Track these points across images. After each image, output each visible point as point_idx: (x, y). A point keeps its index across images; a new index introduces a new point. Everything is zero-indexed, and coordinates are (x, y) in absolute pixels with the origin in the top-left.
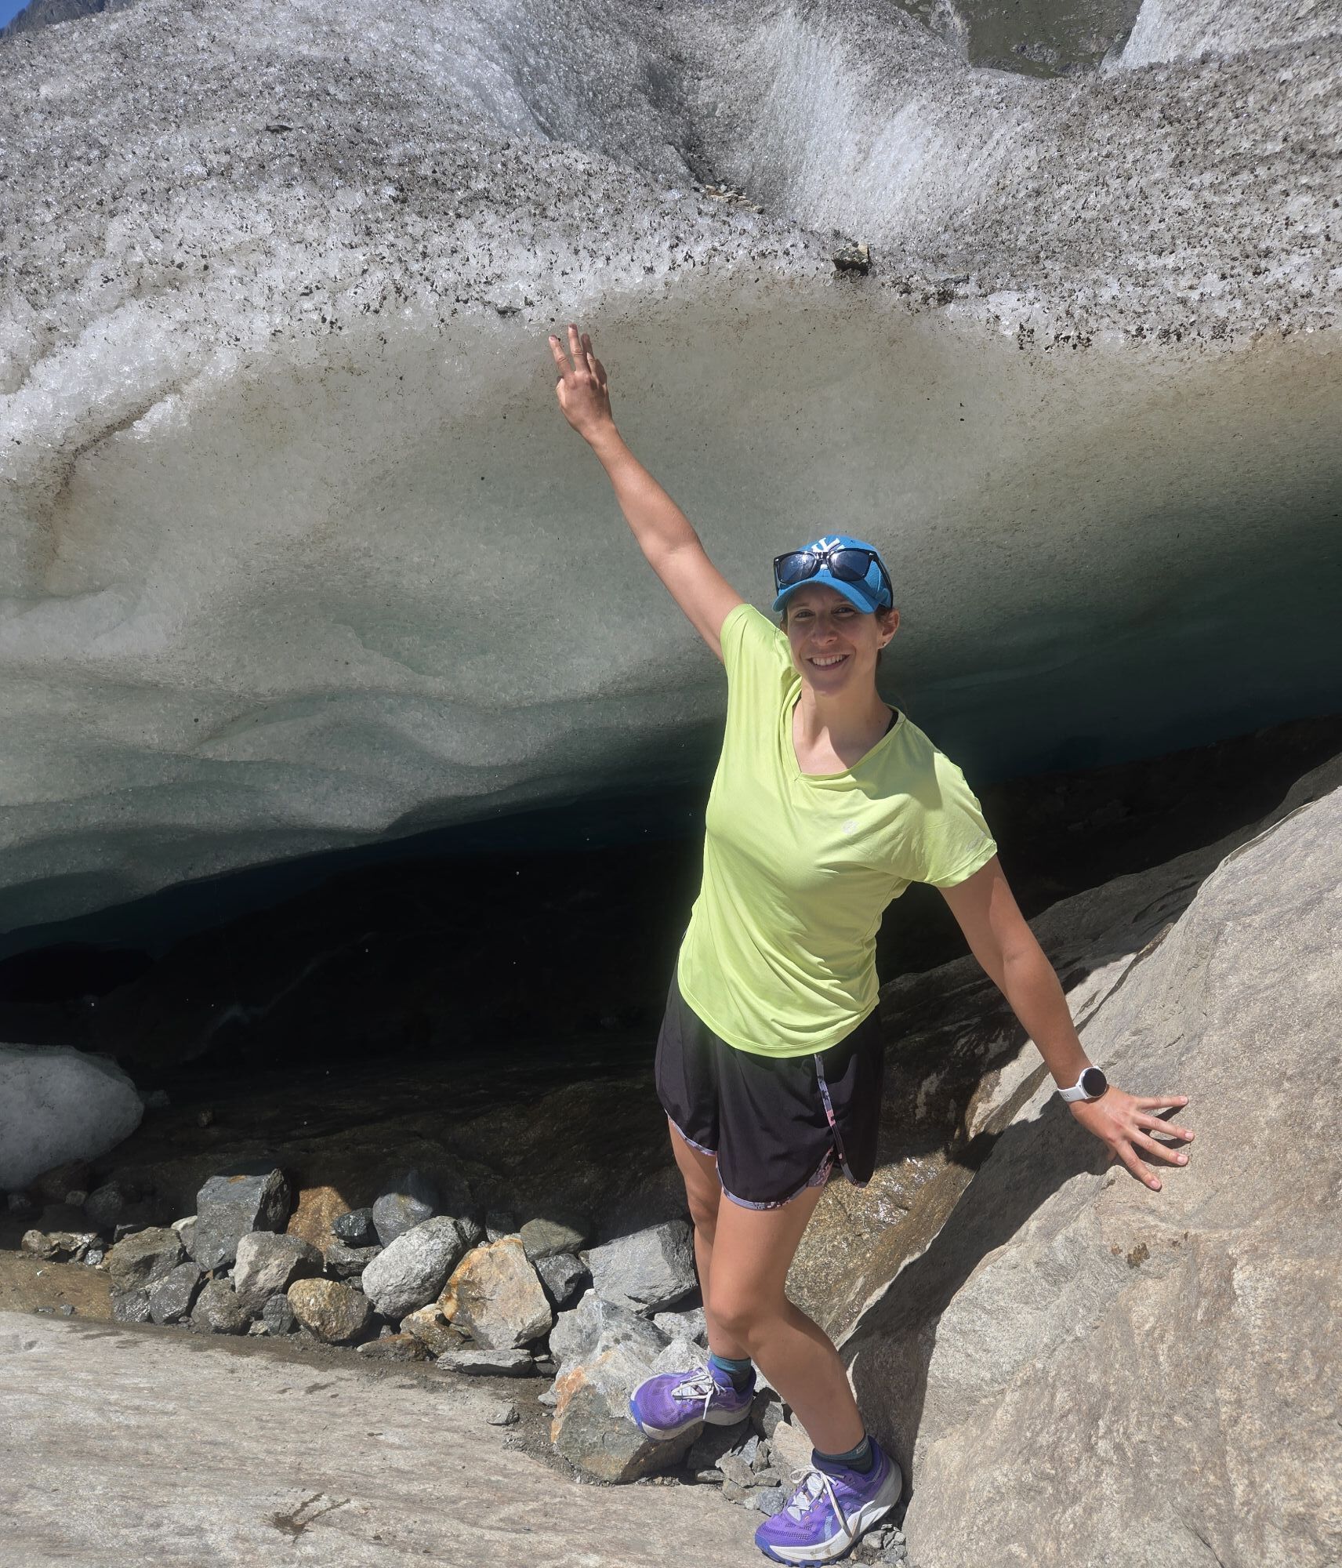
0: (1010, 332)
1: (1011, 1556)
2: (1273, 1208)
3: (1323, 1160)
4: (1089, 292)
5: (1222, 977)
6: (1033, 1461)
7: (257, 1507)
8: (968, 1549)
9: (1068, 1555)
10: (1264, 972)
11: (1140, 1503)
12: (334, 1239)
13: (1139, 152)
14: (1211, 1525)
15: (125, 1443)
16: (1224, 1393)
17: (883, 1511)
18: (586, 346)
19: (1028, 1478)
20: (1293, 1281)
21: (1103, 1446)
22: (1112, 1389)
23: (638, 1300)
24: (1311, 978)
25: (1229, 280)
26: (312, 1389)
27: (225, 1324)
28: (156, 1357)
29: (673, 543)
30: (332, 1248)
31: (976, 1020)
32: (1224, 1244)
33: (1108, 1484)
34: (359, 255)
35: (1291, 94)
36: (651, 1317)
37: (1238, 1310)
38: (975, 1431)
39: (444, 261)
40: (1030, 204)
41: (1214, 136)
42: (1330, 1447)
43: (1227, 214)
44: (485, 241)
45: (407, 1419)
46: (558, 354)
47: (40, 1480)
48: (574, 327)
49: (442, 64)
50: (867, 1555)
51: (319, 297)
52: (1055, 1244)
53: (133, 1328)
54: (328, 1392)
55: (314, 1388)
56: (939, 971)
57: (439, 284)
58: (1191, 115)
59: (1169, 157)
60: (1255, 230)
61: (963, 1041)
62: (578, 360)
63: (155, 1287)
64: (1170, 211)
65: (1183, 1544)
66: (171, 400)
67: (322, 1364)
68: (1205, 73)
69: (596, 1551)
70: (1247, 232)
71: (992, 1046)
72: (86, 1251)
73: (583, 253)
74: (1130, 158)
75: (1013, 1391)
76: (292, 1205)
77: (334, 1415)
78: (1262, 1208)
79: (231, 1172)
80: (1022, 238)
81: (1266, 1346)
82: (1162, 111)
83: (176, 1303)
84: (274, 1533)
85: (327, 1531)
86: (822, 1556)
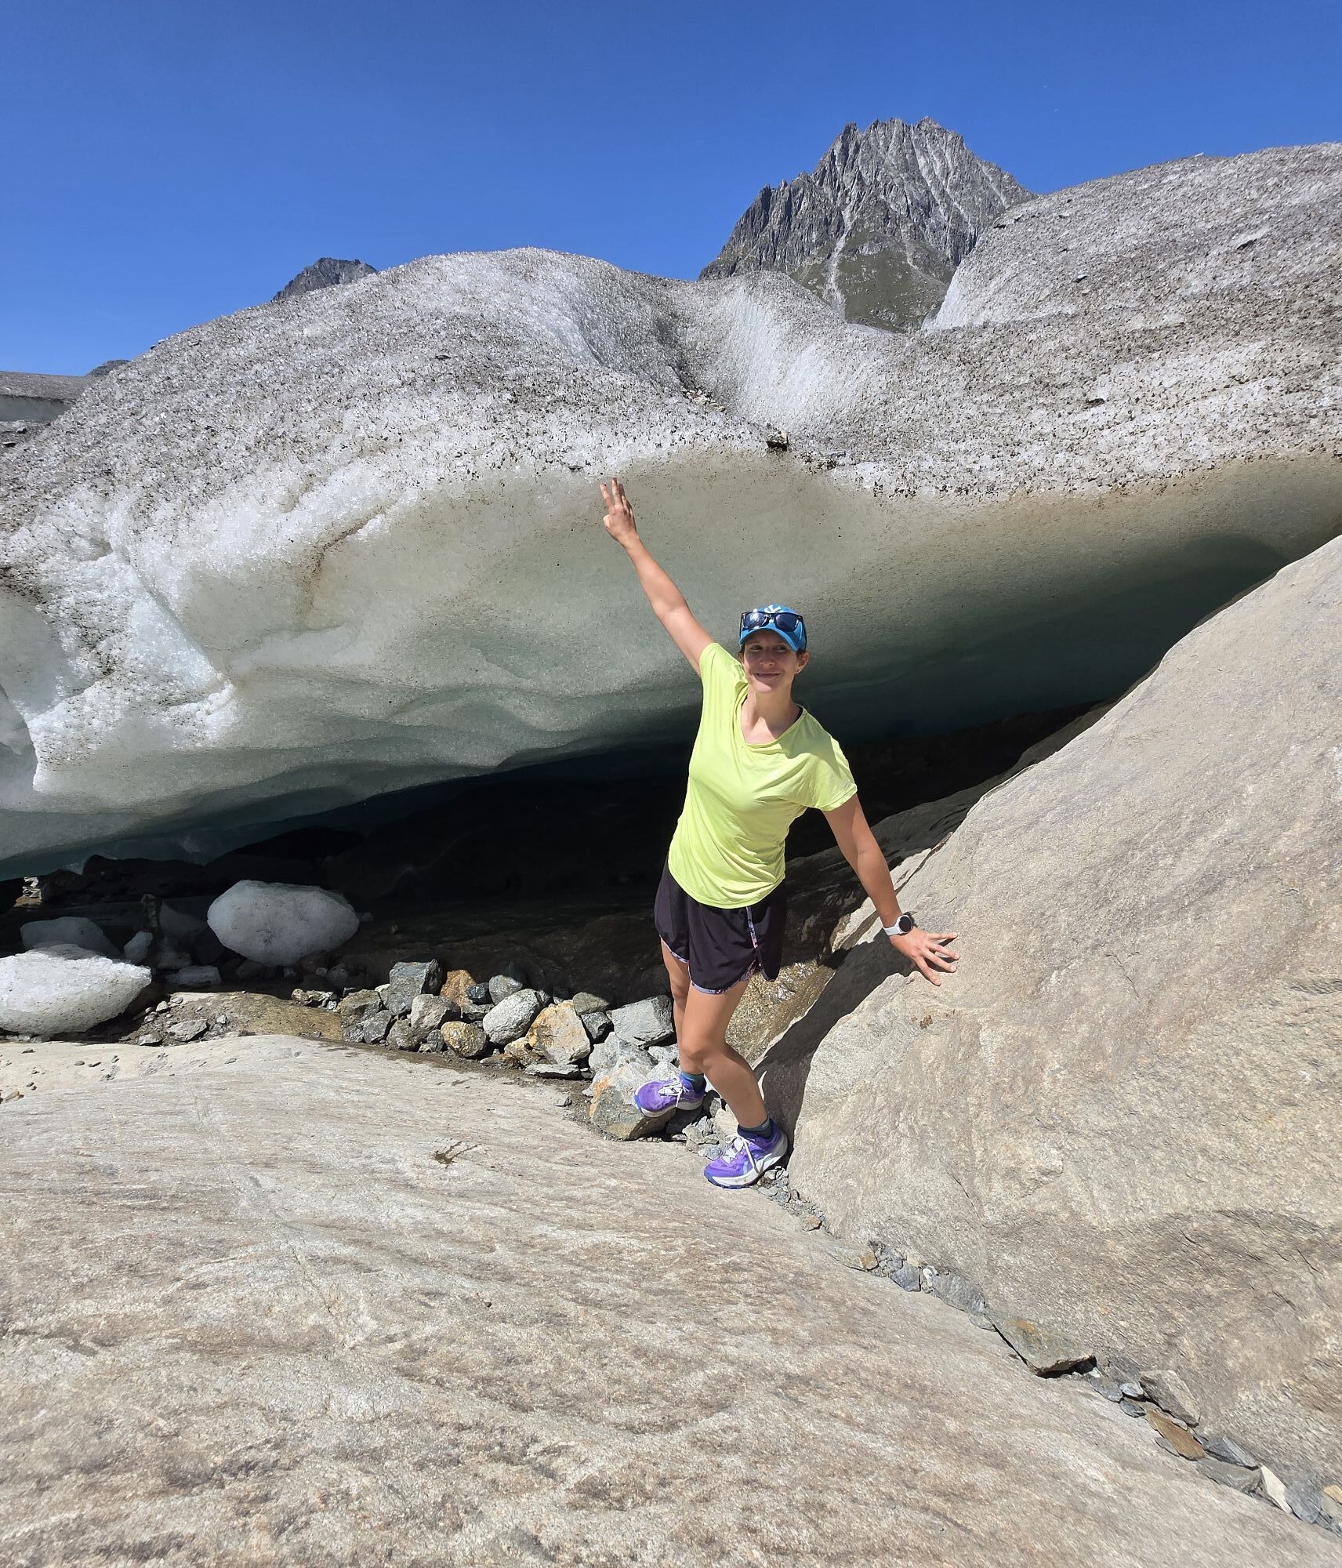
0: (869, 487)
1: (848, 1186)
2: (1004, 997)
3: (1034, 970)
4: (915, 464)
5: (980, 865)
6: (862, 1134)
7: (426, 1148)
9: (880, 1186)
10: (1004, 862)
11: (922, 1159)
12: (467, 1000)
14: (961, 1172)
15: (352, 1111)
16: (971, 1100)
17: (776, 1159)
18: (621, 491)
19: (859, 1143)
20: (1013, 1038)
21: (902, 1127)
22: (908, 1096)
23: (640, 1039)
24: (1030, 867)
25: (997, 459)
26: (454, 1084)
27: (406, 1045)
28: (368, 1063)
29: (672, 606)
30: (466, 1004)
31: (838, 885)
32: (975, 1017)
33: (904, 1147)
35: (1035, 349)
36: (647, 1049)
37: (982, 1054)
38: (829, 1117)
39: (539, 438)
40: (882, 409)
41: (990, 372)
42: (1031, 1131)
43: (996, 419)
44: (563, 427)
45: (509, 1102)
46: (605, 495)
47: (304, 1131)
48: (615, 480)
49: (538, 318)
50: (767, 1183)
51: (466, 458)
53: (354, 1045)
54: (464, 1085)
55: (457, 1082)
57: (536, 451)
58: (976, 359)
60: (1012, 429)
61: (830, 897)
62: (617, 499)
63: (366, 1023)
65: (946, 1182)
66: (379, 517)
67: (460, 1069)
68: (985, 334)
69: (615, 1178)
70: (1007, 430)
71: (847, 900)
72: (327, 1002)
75: (853, 1095)
77: (468, 1098)
78: (997, 997)
80: (876, 429)
81: (997, 1074)
82: (959, 356)
83: (379, 1033)
84: (435, 1163)
85: (465, 1163)
86: (742, 1183)
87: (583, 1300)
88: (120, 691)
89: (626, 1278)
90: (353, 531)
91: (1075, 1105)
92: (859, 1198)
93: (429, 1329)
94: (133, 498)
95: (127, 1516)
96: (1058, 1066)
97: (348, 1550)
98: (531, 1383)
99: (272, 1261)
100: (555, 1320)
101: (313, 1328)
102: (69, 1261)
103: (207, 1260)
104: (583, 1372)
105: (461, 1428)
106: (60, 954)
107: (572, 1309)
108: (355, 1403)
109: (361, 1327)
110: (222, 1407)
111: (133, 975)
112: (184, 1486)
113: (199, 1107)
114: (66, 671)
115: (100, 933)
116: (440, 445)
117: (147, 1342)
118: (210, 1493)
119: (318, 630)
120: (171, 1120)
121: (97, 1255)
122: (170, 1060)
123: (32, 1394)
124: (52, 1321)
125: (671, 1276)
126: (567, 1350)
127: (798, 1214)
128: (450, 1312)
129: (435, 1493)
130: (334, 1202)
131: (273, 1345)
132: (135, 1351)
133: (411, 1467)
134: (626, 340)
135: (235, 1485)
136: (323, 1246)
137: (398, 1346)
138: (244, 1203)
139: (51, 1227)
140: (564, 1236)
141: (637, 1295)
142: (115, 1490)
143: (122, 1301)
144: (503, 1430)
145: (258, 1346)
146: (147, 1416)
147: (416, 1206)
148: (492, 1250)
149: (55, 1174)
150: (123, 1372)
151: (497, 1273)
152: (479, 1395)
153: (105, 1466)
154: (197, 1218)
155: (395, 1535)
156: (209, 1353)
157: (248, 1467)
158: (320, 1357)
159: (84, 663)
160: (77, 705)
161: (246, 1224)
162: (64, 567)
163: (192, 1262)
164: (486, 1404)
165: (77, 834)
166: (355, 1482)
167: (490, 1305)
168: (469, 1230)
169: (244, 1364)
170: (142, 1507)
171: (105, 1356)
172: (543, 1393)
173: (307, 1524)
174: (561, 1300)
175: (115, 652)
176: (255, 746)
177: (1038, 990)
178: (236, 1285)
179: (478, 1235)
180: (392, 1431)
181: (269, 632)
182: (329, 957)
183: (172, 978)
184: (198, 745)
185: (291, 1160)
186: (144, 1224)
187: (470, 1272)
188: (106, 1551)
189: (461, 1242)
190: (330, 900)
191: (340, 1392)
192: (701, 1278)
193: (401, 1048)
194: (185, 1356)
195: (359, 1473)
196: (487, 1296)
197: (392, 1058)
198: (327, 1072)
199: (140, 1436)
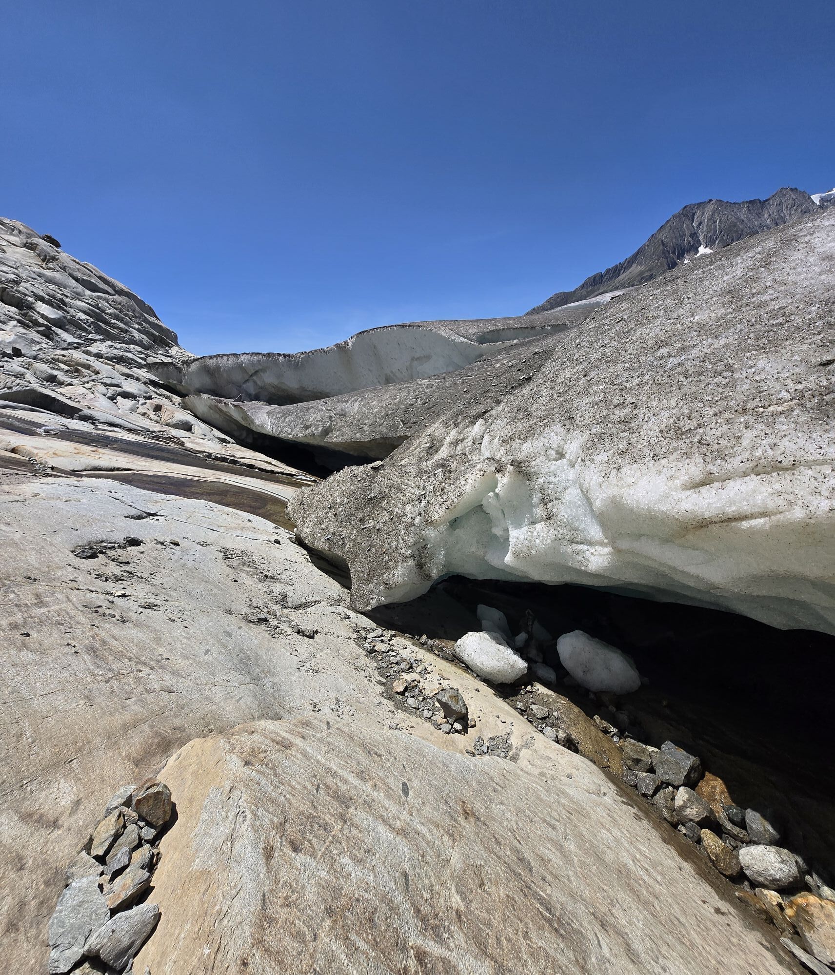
12: (723, 812)
27: (669, 819)
28: (650, 836)
30: (721, 816)
63: (640, 774)
67: (719, 892)
72: (614, 735)
76: (702, 777)
79: (677, 744)
88: (552, 529)
90: (738, 520)
114: (531, 513)
119: (682, 546)
159: (539, 511)
160: (532, 530)
162: (542, 464)
175: (555, 510)
176: (612, 576)
181: (647, 536)
182: (618, 702)
183: (533, 667)
190: (625, 662)
193: (665, 819)
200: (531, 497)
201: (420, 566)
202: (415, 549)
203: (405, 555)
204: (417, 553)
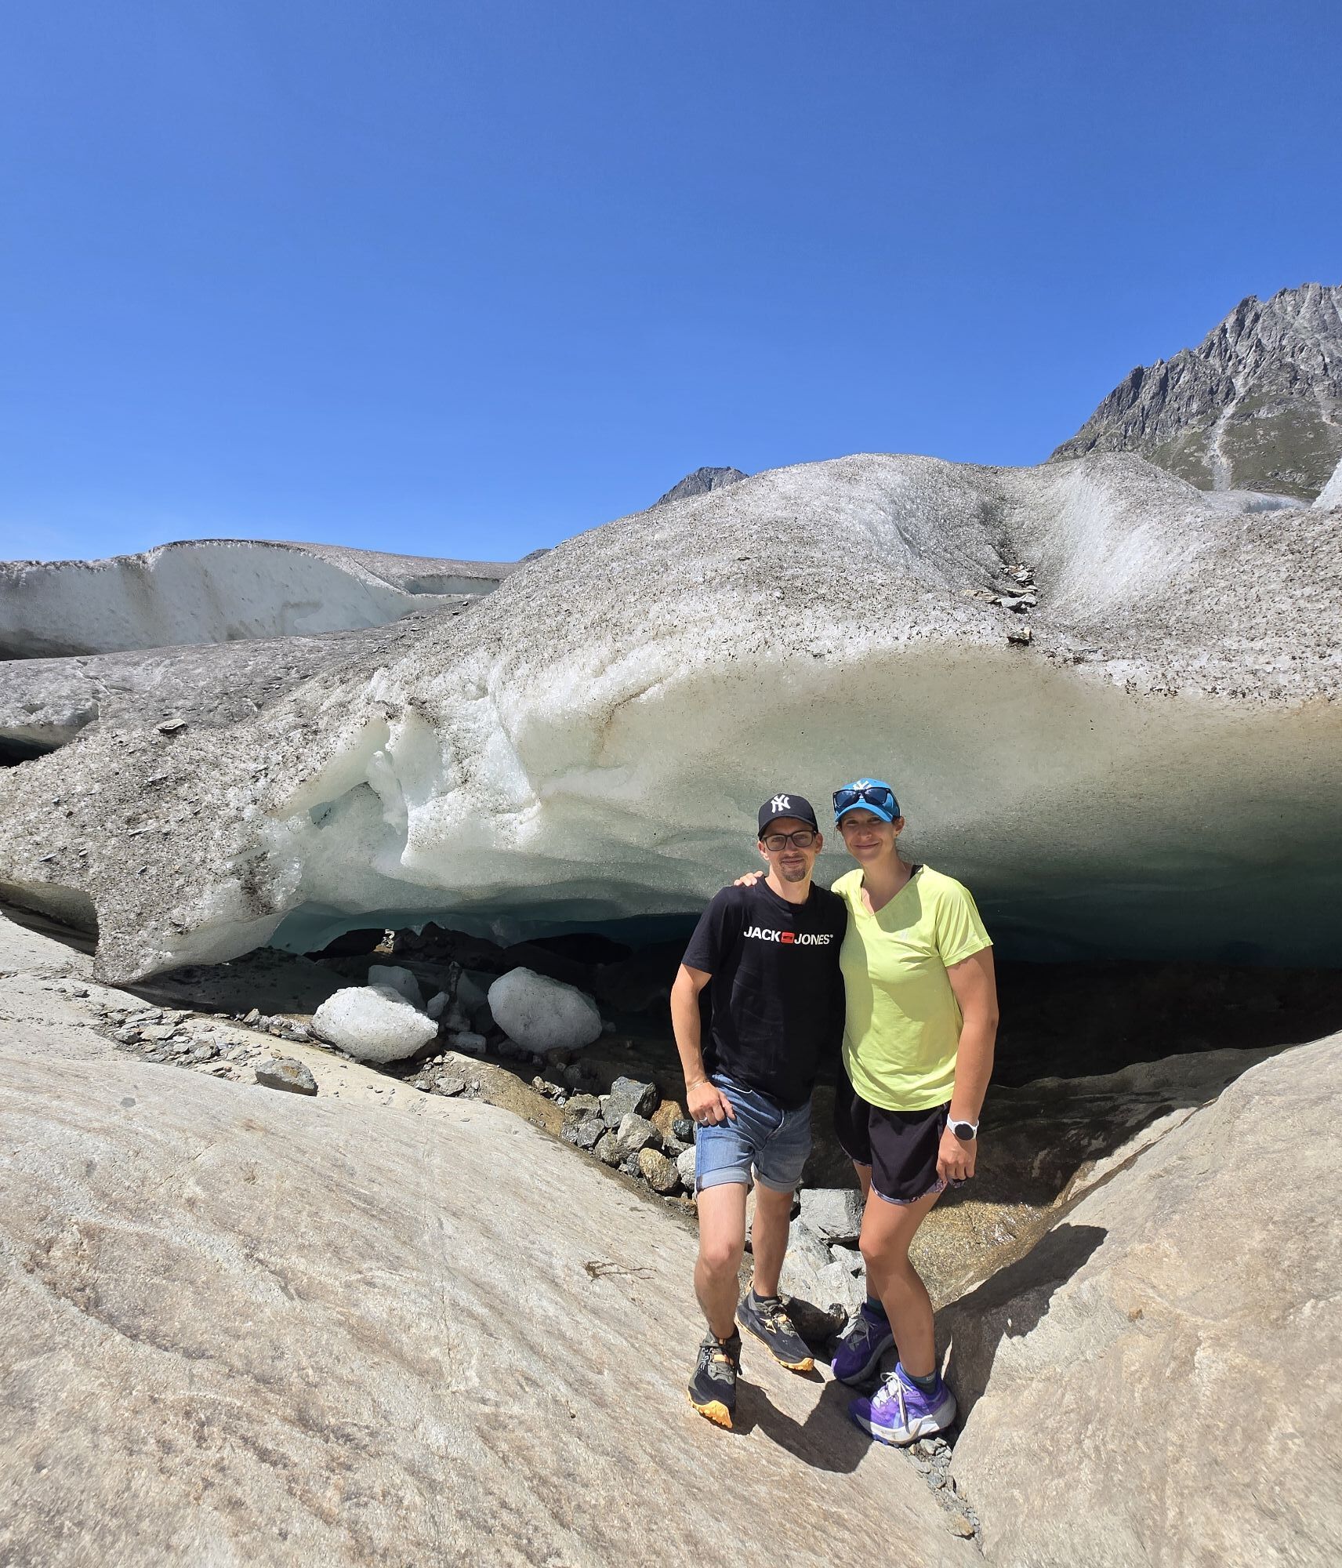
0: (1119, 684)
1: (1012, 1498)
2: (1240, 1313)
3: (1284, 1290)
5: (1242, 1134)
6: (1040, 1435)
7: (582, 1255)
8: (986, 1480)
9: (1048, 1512)
10: (1275, 1140)
11: (1104, 1496)
12: (672, 1133)
13: (1263, 571)
14: (1147, 1533)
15: (536, 1197)
16: (1171, 1435)
19: (1035, 1446)
20: (1240, 1371)
21: (1087, 1443)
22: (1102, 1405)
23: (824, 1231)
24: (1307, 1153)
25: (1298, 661)
26: (632, 1209)
27: (607, 1159)
28: (569, 1162)
30: (670, 1138)
31: (1086, 1120)
32: (1197, 1327)
33: (1085, 1473)
34: (752, 625)
36: (830, 1245)
37: (1194, 1378)
38: (1009, 1400)
39: (792, 629)
40: (1184, 598)
42: (1243, 1508)
43: (1313, 616)
44: (816, 620)
45: (674, 1247)
47: (492, 1199)
49: (851, 515)
50: (920, 1453)
51: (730, 643)
52: (1082, 1286)
53: (564, 1143)
54: (640, 1214)
55: (635, 1209)
56: (1076, 1081)
57: (786, 641)
58: (1309, 548)
59: (1284, 576)
61: (1073, 1132)
63: (582, 1126)
64: (1273, 611)
65: (1128, 1540)
66: (657, 685)
67: (644, 1198)
71: (1093, 1141)
72: (559, 1096)
73: (863, 628)
74: (1257, 575)
75: (1039, 1381)
76: (657, 1107)
77: (639, 1227)
78: (1232, 1311)
79: (631, 1077)
81: (1210, 1413)
82: (1288, 546)
83: (590, 1139)
84: (583, 1271)
85: (610, 1284)
86: (889, 1438)
87: (661, 1462)
88: (468, 797)
89: (714, 1466)
90: (637, 695)
91: (1308, 1492)
92: (1021, 1519)
93: (516, 1409)
94: (509, 658)
95: (265, 1424)
96: (1291, 1430)
97: (383, 1544)
98: (579, 1506)
99: (425, 1290)
100: (624, 1462)
101: (433, 1359)
102: (303, 1224)
103: (383, 1267)
104: (629, 1524)
105: (504, 1505)
106: (385, 995)
107: (644, 1462)
108: (436, 1435)
109: (466, 1379)
110: (350, 1383)
111: (427, 1026)
112: (305, 1426)
113: (427, 1147)
114: (439, 777)
115: (417, 985)
116: (712, 633)
117: (326, 1309)
118: (318, 1441)
119: (606, 768)
120: (404, 1149)
121: (319, 1228)
122: (427, 1105)
123: (249, 1308)
124: (277, 1262)
125: (762, 1490)
126: (623, 1496)
127: (948, 1509)
128: (539, 1404)
129: (462, 1543)
130: (490, 1267)
131: (399, 1356)
132: (316, 1311)
133: (454, 1512)
134: (945, 524)
135: (335, 1445)
136: (466, 1298)
137: (487, 1409)
138: (426, 1238)
139: (302, 1195)
140: (671, 1395)
141: (716, 1487)
142: (267, 1402)
143: (320, 1271)
144: (536, 1529)
145: (391, 1352)
146: (305, 1362)
147: (552, 1301)
148: (600, 1373)
149: (319, 1159)
150: (303, 1322)
151: (594, 1395)
152: (531, 1489)
153: (269, 1383)
154: (390, 1233)
155: (420, 1556)
156: (359, 1339)
157: (348, 1438)
158: (429, 1386)
159: (452, 774)
160: (441, 804)
161: (421, 1255)
162: (457, 704)
163: (374, 1264)
164: (533, 1499)
165: (421, 903)
166: (410, 1496)
167: (573, 1417)
168: (588, 1344)
169: (376, 1360)
170: (275, 1424)
171: (297, 1303)
172: (585, 1520)
173: (366, 1504)
174: (638, 1448)
175: (472, 768)
176: (548, 855)
177: (1285, 1318)
178: (395, 1296)
179: (593, 1353)
180: (453, 1474)
181: (572, 765)
182: (571, 1057)
183: (452, 1038)
184: (510, 847)
185: (473, 1218)
186: (356, 1221)
187: (571, 1380)
188: (245, 1439)
189: (576, 1352)
190: (582, 1001)
191: (429, 1420)
192: (793, 1510)
193: (603, 1161)
194: (342, 1332)
195: (416, 1491)
196: (575, 1407)
197: (589, 1165)
198: (531, 1156)
199: (295, 1374)
200: (440, 753)
201: (251, 889)
202: (241, 860)
203: (219, 872)
204: (246, 867)
